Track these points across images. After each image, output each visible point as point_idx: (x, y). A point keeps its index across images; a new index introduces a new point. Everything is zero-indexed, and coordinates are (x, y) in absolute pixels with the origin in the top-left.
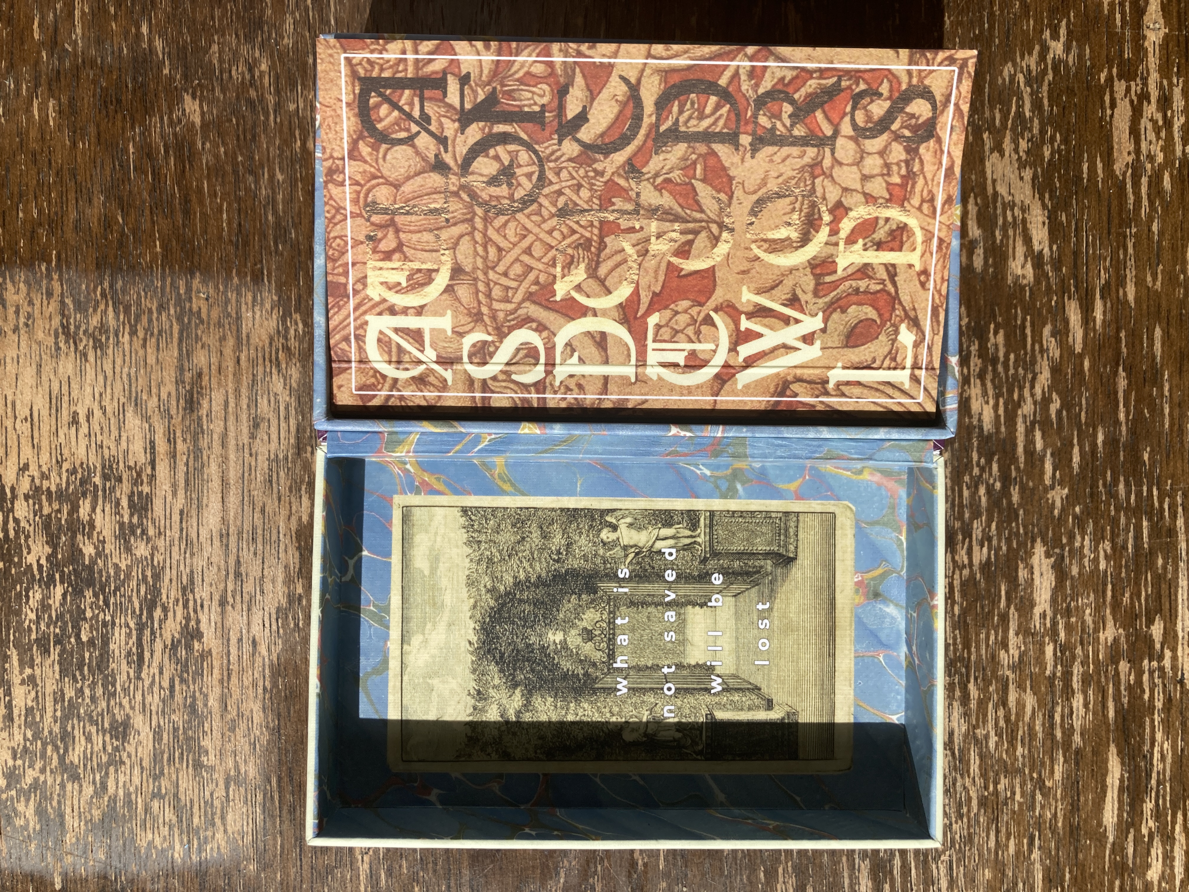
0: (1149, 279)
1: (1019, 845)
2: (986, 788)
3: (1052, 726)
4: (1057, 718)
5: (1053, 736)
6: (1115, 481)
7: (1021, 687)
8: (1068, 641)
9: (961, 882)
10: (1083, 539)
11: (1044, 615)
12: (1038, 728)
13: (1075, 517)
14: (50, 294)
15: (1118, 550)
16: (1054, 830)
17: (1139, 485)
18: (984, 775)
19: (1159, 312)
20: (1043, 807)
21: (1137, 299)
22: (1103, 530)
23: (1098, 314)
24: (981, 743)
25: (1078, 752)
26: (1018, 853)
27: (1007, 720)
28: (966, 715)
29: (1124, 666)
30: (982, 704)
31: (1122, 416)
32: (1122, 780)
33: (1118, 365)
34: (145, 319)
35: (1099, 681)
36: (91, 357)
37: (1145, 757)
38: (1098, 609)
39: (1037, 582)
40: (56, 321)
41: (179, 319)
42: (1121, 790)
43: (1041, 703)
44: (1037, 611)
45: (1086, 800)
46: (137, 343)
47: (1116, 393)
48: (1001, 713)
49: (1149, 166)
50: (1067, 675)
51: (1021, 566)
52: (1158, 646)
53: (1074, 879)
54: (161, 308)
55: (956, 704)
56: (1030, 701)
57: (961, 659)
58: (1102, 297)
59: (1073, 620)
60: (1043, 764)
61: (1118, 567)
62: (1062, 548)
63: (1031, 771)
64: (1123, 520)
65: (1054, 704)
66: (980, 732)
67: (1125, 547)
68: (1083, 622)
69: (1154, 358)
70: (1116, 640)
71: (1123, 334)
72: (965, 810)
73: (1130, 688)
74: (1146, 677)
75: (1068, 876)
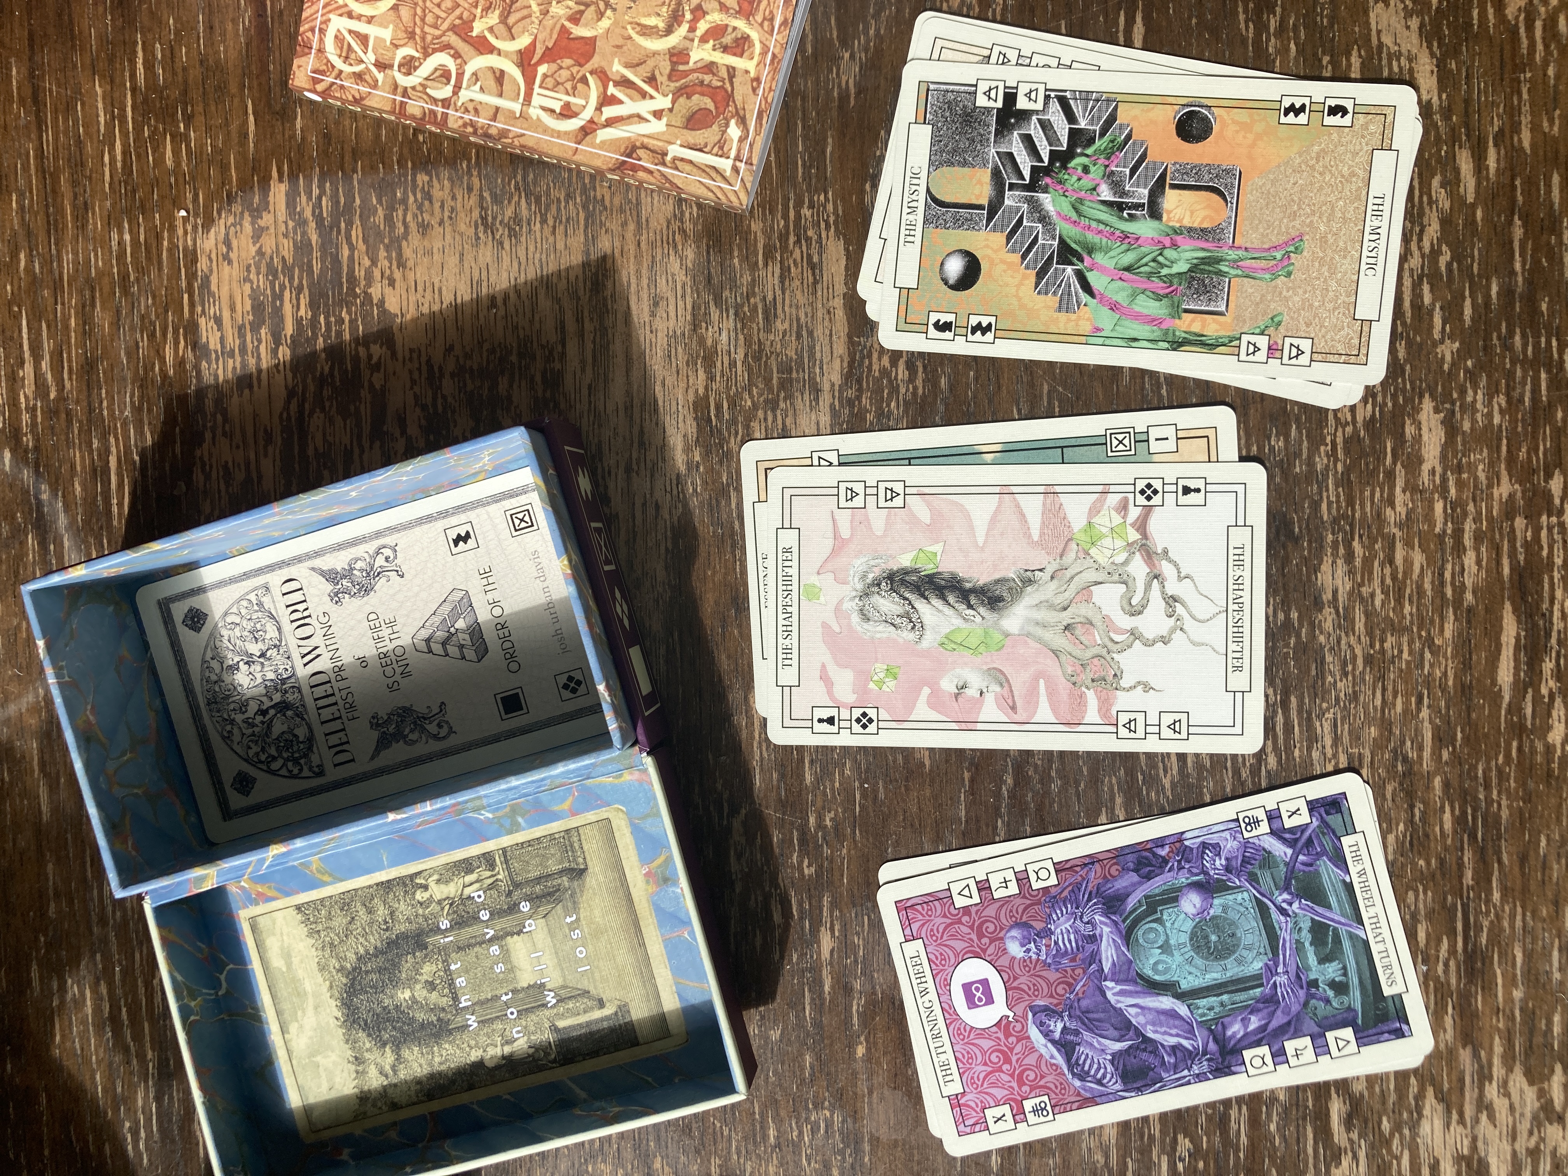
0: (1546, 124)
1: (1407, 703)
2: (1372, 646)
3: (1442, 583)
4: (1448, 575)
5: (1443, 595)
6: (1511, 333)
7: (1408, 544)
8: (1459, 497)
9: (1346, 739)
10: (1476, 393)
11: (1433, 472)
12: (1427, 586)
13: (1466, 370)
14: (470, 189)
15: (1514, 404)
16: (1444, 689)
17: (1537, 336)
18: (1370, 633)
19: (1557, 158)
20: (1432, 665)
21: (1533, 145)
22: (1498, 384)
23: (1492, 162)
24: (1367, 602)
25: (1470, 610)
26: (1406, 711)
27: (1394, 578)
28: (1351, 572)
29: (1520, 522)
30: (1368, 562)
31: (1518, 266)
32: (1518, 638)
33: (1513, 214)
34: (554, 208)
35: (1493, 539)
36: (507, 245)
37: (1544, 615)
38: (1492, 464)
39: (1425, 438)
40: (476, 214)
41: (585, 207)
42: (1517, 648)
43: (1430, 560)
44: (1426, 467)
45: (1479, 658)
46: (547, 231)
47: (1511, 242)
48: (1388, 571)
49: (1543, 10)
50: (1458, 533)
51: (1408, 422)
52: (1557, 501)
53: (1466, 739)
54: (569, 196)
55: (1340, 562)
56: (1418, 558)
57: (1345, 517)
58: (1496, 145)
59: (1465, 476)
60: (1432, 622)
61: (1513, 421)
62: (1453, 403)
63: (1420, 629)
64: (1519, 373)
65: (1444, 561)
66: (1365, 590)
67: (1521, 401)
68: (1476, 478)
69: (1552, 204)
70: (1511, 496)
71: (1518, 182)
72: (1350, 668)
73: (1526, 545)
74: (1544, 533)
75: (1459, 735)
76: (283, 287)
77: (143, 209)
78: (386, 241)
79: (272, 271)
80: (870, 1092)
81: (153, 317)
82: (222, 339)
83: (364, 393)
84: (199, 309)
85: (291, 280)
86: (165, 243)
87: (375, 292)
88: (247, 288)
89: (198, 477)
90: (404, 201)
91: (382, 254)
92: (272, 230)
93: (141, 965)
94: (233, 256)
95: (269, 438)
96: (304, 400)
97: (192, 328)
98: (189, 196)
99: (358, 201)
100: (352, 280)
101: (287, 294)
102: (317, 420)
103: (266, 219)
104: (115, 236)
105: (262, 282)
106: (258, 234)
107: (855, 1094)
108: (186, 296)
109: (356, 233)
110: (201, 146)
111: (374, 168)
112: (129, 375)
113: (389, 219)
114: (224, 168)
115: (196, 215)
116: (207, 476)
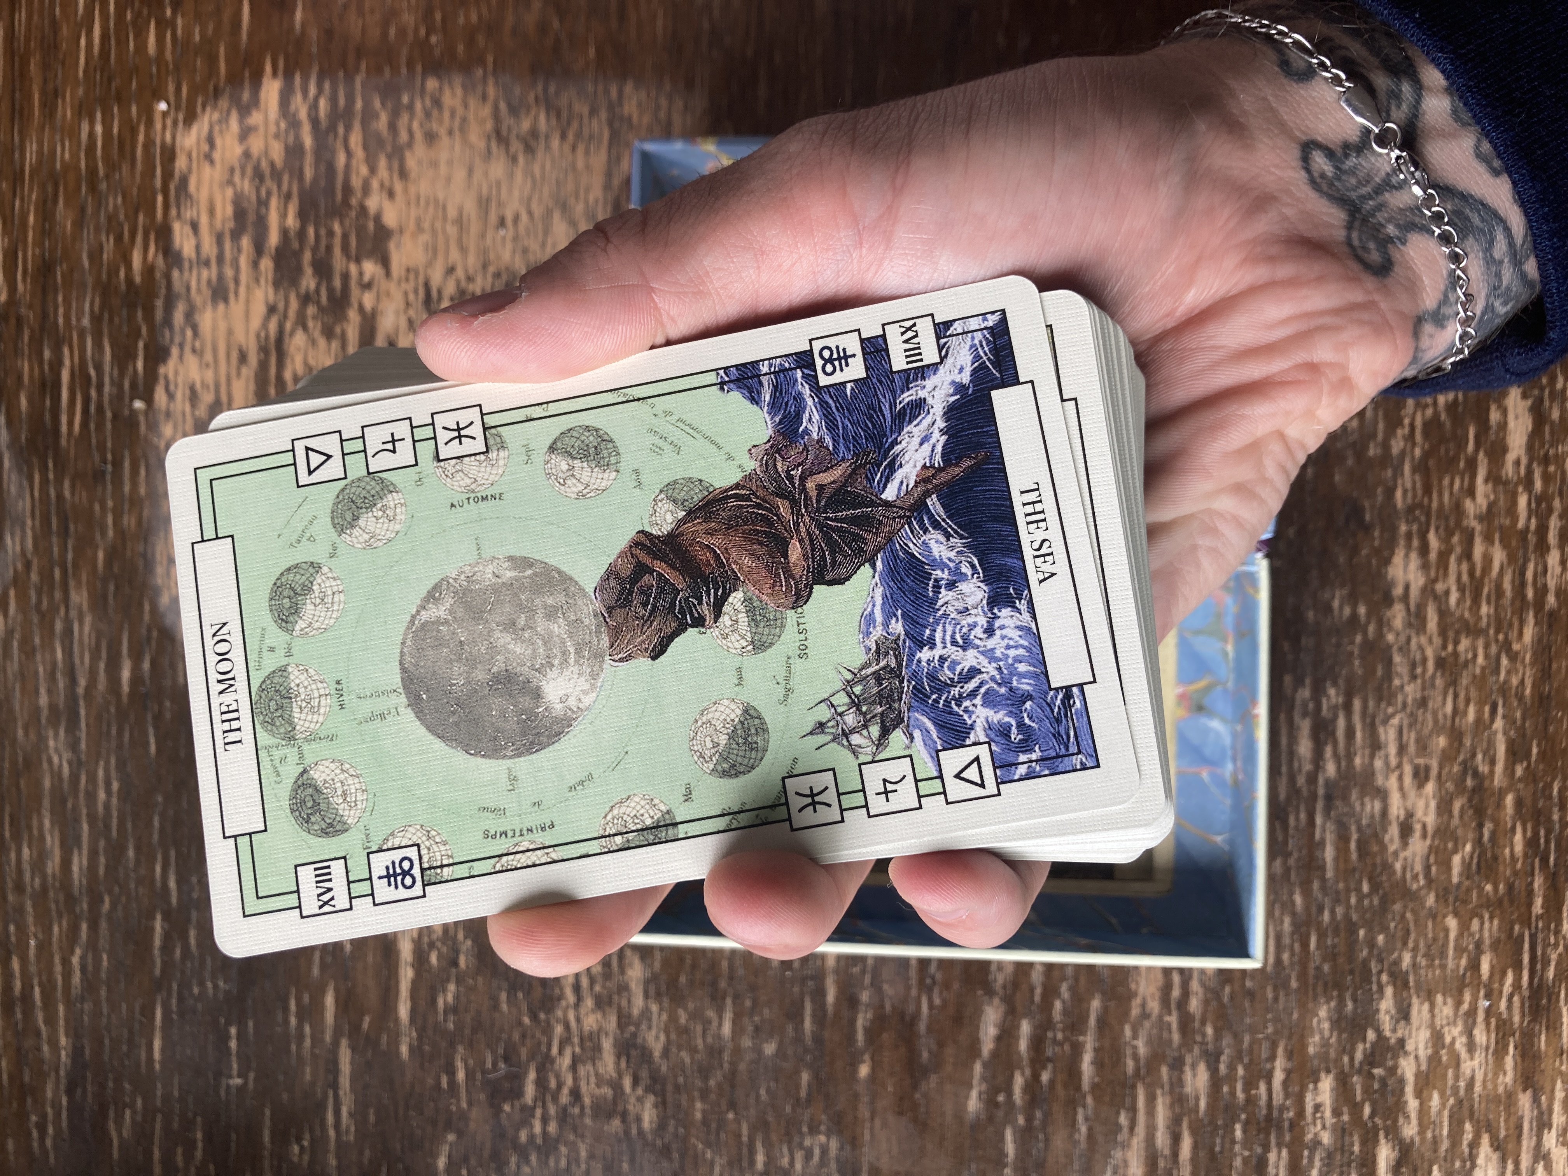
1: (1479, 713)
2: (1444, 647)
3: (1523, 584)
4: (1529, 575)
5: (1524, 597)
7: (1488, 539)
8: (1545, 491)
9: (1412, 748)
11: (1517, 463)
12: (1507, 586)
14: (484, 98)
16: (1520, 698)
18: (1443, 631)
20: (1509, 672)
24: (1441, 600)
25: (1552, 614)
26: (1479, 721)
27: (1471, 573)
28: (1425, 566)
30: (1444, 557)
36: (521, 161)
39: (1511, 424)
40: (489, 125)
43: (1511, 558)
44: (1511, 457)
45: (1560, 668)
48: (1465, 567)
50: (1542, 530)
51: (1493, 407)
53: (1542, 754)
55: (1414, 555)
56: (1499, 555)
57: (1420, 506)
59: (1552, 468)
60: (1511, 625)
62: (1542, 389)
63: (1497, 632)
65: (1526, 560)
66: (1440, 587)
72: (1419, 670)
75: (1535, 751)
76: (269, 193)
77: (119, 99)
78: (389, 148)
79: (258, 176)
80: (872, 1118)
81: (122, 217)
82: (198, 247)
83: (353, 315)
84: (173, 212)
85: (279, 186)
86: (141, 138)
87: (373, 203)
88: (229, 192)
89: (160, 396)
90: (411, 107)
91: (382, 163)
92: (262, 129)
93: (60, 940)
94: (217, 155)
95: (243, 358)
96: (285, 316)
97: (164, 234)
98: (171, 88)
99: (359, 105)
100: (347, 189)
101: (274, 202)
102: (298, 341)
103: (255, 118)
104: (85, 127)
105: (246, 186)
106: (245, 134)
107: (856, 1117)
108: (160, 199)
109: (356, 139)
110: (188, 33)
111: (379, 70)
112: (90, 281)
113: (393, 127)
114: (212, 60)
115: (178, 108)
116: (171, 396)
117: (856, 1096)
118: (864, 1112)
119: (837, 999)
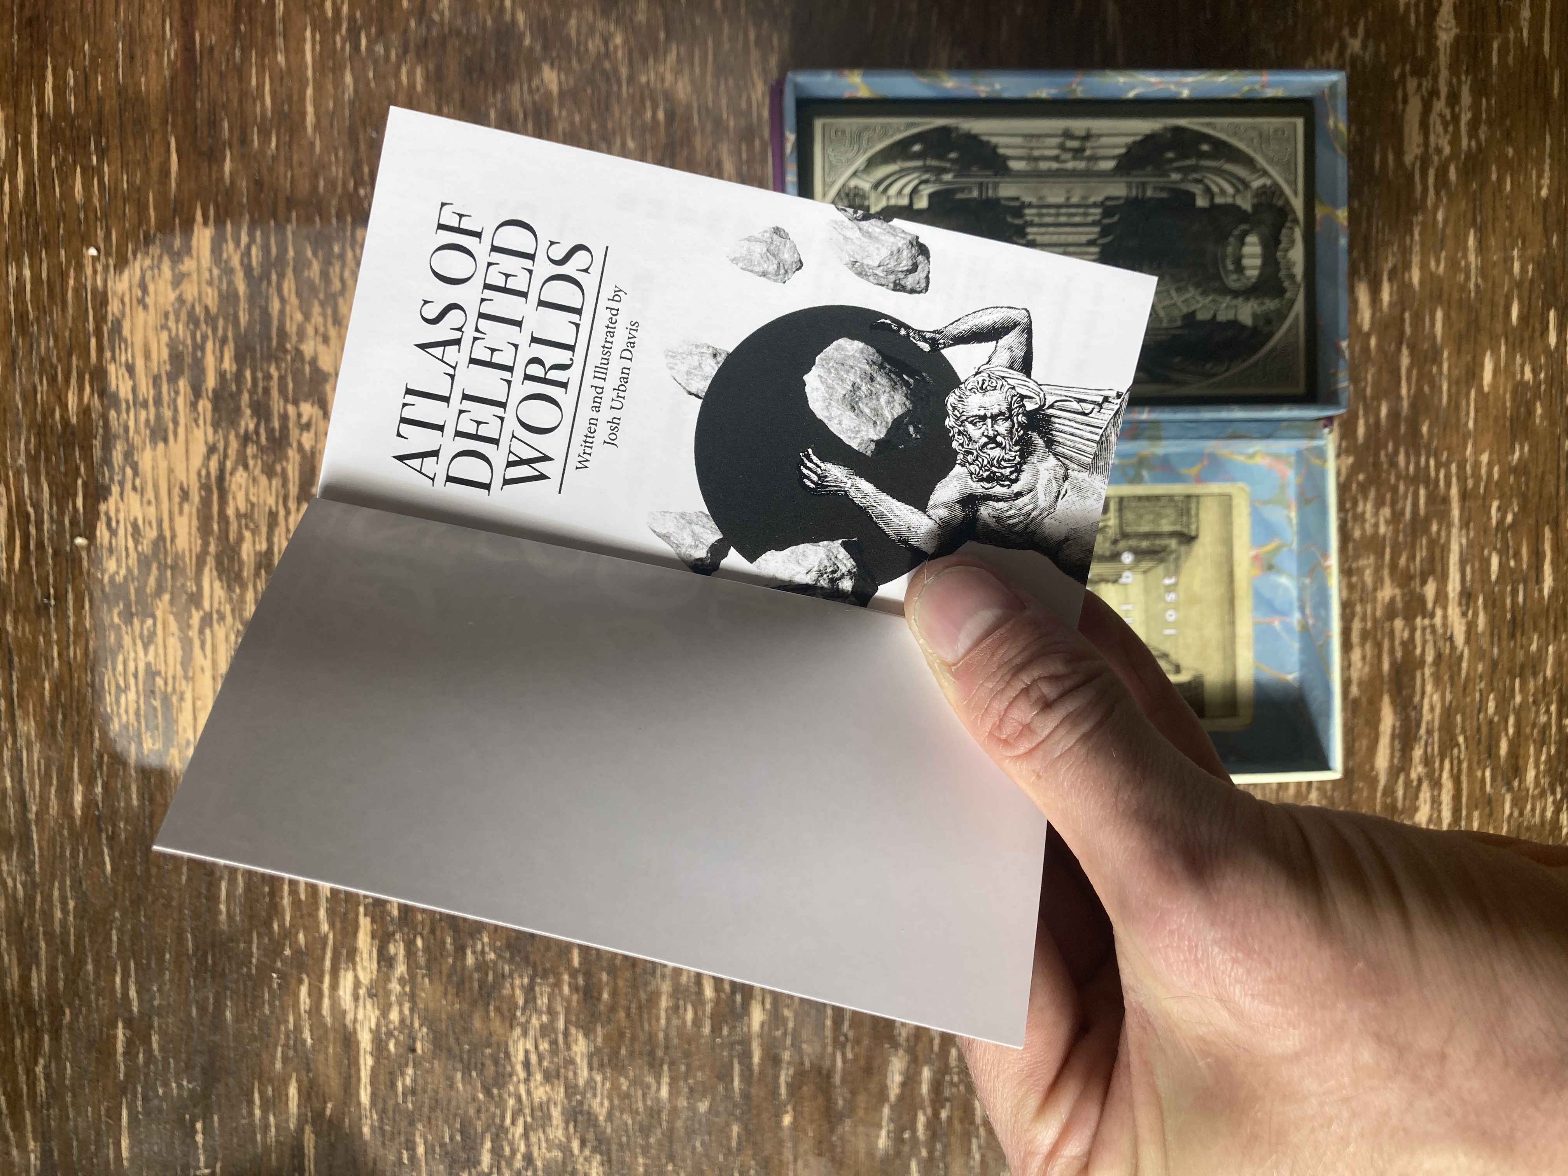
0: (1433, 264)
6: (1396, 453)
8: (1348, 599)
10: (1365, 506)
13: (1359, 484)
15: (1396, 517)
17: (1418, 456)
19: (1440, 296)
21: (1421, 283)
22: (1384, 497)
23: (1385, 296)
25: (1356, 700)
29: (1399, 623)
31: (1404, 391)
32: (1394, 728)
33: (1401, 343)
35: (1375, 636)
37: (1415, 708)
38: (1378, 569)
42: (1393, 737)
45: (1361, 745)
47: (1398, 369)
49: (1436, 159)
50: (1346, 631)
52: (1430, 605)
58: (1390, 279)
59: (1354, 579)
61: (1396, 531)
64: (1402, 488)
67: (1402, 513)
68: (1363, 583)
69: (1435, 337)
70: (1393, 600)
71: (1407, 315)
73: (1404, 644)
74: (1418, 634)
76: (205, 338)
77: (47, 244)
78: (321, 296)
79: (193, 319)
80: (795, 1160)
81: (55, 360)
82: (134, 389)
83: (292, 454)
84: (108, 355)
85: (215, 330)
86: (71, 282)
87: (308, 349)
88: (164, 337)
89: (102, 532)
90: (342, 256)
91: (316, 309)
92: (195, 276)
93: (23, 1051)
94: (150, 300)
95: (185, 495)
96: (226, 456)
97: (99, 376)
98: (100, 233)
99: (291, 253)
100: (283, 334)
101: (209, 345)
102: (240, 478)
103: (188, 265)
104: (13, 271)
105: (181, 330)
106: (178, 280)
107: (780, 1161)
108: (93, 341)
109: (289, 286)
110: (117, 182)
111: (310, 220)
112: (25, 422)
113: (325, 275)
114: (141, 208)
115: (108, 254)
116: (113, 533)
117: (780, 1143)
118: (788, 1155)
119: (762, 1059)
